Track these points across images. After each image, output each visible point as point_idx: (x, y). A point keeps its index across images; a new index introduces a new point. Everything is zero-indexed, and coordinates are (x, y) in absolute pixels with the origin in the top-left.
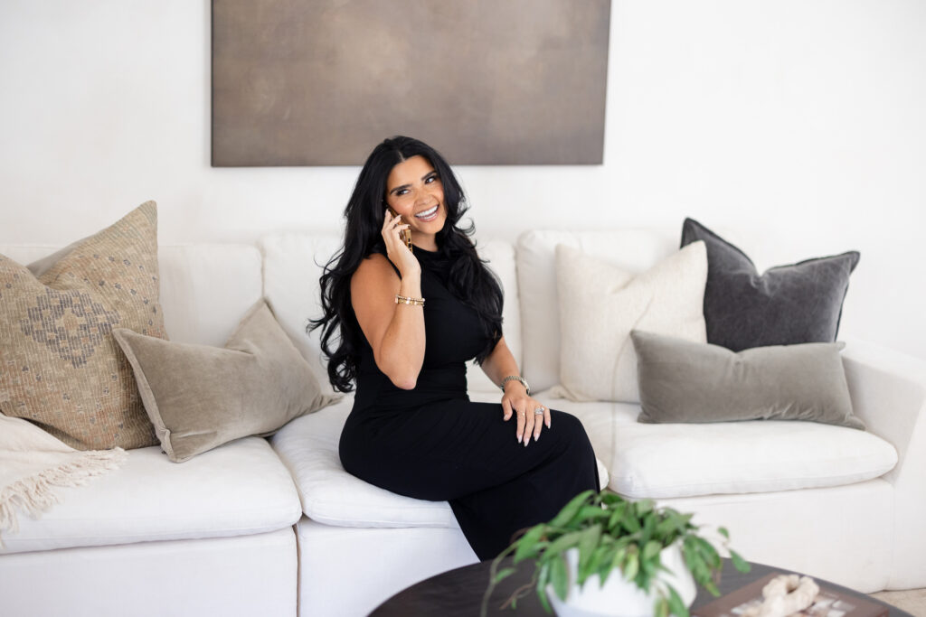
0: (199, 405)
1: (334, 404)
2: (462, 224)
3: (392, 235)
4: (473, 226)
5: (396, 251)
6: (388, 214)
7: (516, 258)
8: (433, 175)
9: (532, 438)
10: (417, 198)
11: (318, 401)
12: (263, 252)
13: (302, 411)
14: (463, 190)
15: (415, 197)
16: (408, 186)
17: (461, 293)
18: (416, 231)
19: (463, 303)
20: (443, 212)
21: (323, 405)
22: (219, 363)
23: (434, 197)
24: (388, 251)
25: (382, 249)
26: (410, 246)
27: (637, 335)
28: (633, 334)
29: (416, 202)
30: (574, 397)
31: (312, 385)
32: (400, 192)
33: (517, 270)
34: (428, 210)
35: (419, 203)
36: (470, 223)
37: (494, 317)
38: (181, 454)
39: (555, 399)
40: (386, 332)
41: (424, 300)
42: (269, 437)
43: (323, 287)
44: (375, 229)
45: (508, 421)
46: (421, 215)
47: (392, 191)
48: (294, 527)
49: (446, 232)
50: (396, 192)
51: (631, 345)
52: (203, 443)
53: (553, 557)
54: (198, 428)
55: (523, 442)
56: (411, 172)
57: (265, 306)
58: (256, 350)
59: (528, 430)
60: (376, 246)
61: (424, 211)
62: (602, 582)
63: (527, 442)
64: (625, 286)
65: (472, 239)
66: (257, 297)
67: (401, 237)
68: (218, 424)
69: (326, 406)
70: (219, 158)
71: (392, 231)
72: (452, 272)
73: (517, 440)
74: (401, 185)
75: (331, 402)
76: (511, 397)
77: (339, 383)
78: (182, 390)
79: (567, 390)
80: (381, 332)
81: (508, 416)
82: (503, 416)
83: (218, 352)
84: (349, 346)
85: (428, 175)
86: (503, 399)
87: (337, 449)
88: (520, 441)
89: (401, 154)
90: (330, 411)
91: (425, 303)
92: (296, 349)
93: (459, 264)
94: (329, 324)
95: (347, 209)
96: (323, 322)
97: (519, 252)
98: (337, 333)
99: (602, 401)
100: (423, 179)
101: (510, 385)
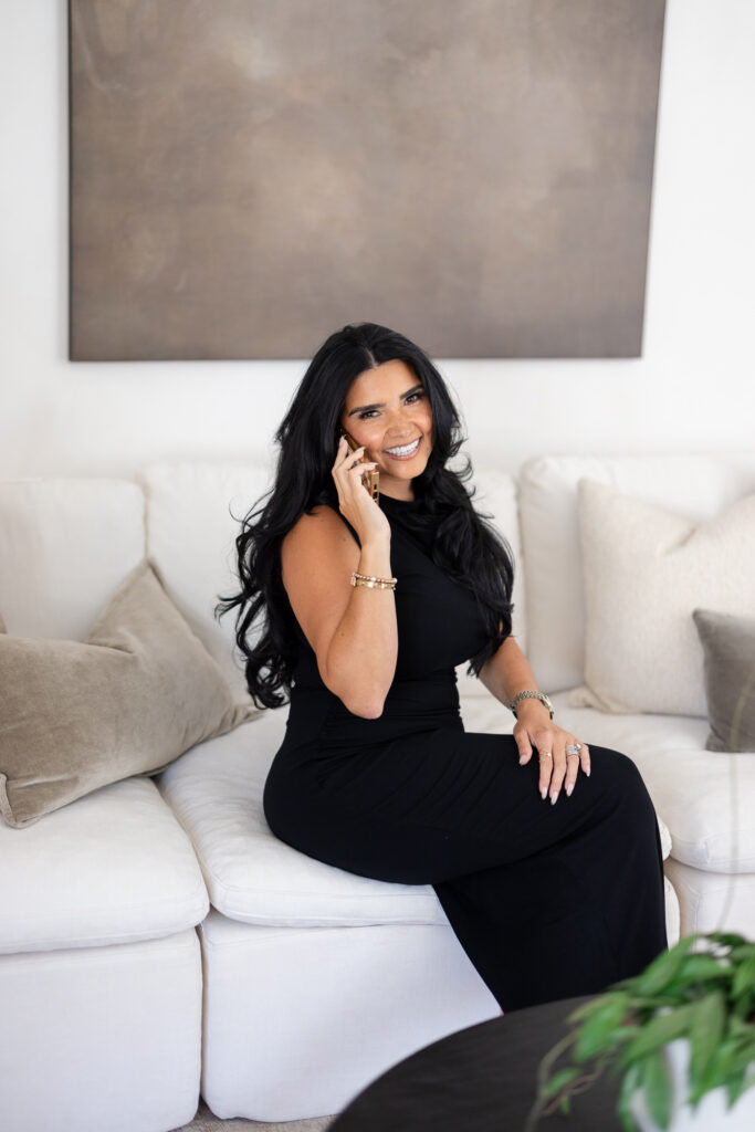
0: (51, 736)
1: (252, 721)
2: (453, 464)
3: (349, 479)
4: (469, 466)
5: (355, 502)
6: (344, 444)
7: (518, 497)
8: (416, 392)
9: (563, 791)
10: (391, 426)
11: (230, 717)
12: (146, 490)
13: (206, 734)
14: (458, 412)
15: (386, 424)
16: (379, 406)
17: (454, 566)
18: (385, 473)
19: (454, 580)
20: (427, 446)
21: (237, 722)
22: (81, 669)
23: (417, 425)
24: (341, 502)
25: (332, 499)
26: (375, 496)
27: (705, 617)
28: (696, 615)
29: (387, 432)
30: (605, 705)
31: (220, 692)
32: (368, 412)
33: (519, 515)
34: (405, 445)
35: (393, 434)
36: (466, 462)
37: (500, 603)
38: (22, 813)
39: (577, 708)
40: (337, 629)
41: (395, 580)
42: (156, 777)
43: (241, 550)
44: (323, 466)
45: (524, 766)
46: (394, 451)
47: (352, 413)
48: (198, 929)
49: (431, 476)
50: (359, 413)
51: (693, 632)
52: (57, 795)
53: (643, 1057)
54: (48, 772)
55: (548, 798)
56: (384, 384)
57: (150, 572)
58: (135, 644)
59: (556, 781)
60: (322, 494)
61: (400, 446)
62: (732, 1100)
63: (554, 798)
64: (684, 542)
65: (468, 487)
66: (135, 560)
67: (364, 481)
68: (79, 765)
69: (241, 723)
70: (81, 348)
71: (350, 474)
72: (439, 534)
73: (540, 794)
74: (367, 402)
75: (248, 717)
76: (529, 728)
77: (264, 695)
78: (24, 713)
79: (597, 697)
80: (329, 627)
81: (525, 759)
82: (518, 758)
83: (77, 651)
84: (277, 639)
85: (409, 392)
86: (517, 729)
87: (259, 797)
88: (544, 796)
89: (370, 354)
90: (247, 731)
91: (397, 585)
92: (196, 641)
93: (451, 523)
94: (249, 604)
95: (281, 430)
96: (240, 600)
97: (523, 489)
98: (261, 618)
99: (648, 713)
100: (402, 397)
101: (526, 707)
